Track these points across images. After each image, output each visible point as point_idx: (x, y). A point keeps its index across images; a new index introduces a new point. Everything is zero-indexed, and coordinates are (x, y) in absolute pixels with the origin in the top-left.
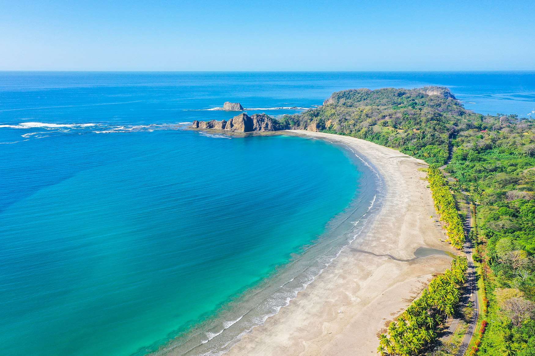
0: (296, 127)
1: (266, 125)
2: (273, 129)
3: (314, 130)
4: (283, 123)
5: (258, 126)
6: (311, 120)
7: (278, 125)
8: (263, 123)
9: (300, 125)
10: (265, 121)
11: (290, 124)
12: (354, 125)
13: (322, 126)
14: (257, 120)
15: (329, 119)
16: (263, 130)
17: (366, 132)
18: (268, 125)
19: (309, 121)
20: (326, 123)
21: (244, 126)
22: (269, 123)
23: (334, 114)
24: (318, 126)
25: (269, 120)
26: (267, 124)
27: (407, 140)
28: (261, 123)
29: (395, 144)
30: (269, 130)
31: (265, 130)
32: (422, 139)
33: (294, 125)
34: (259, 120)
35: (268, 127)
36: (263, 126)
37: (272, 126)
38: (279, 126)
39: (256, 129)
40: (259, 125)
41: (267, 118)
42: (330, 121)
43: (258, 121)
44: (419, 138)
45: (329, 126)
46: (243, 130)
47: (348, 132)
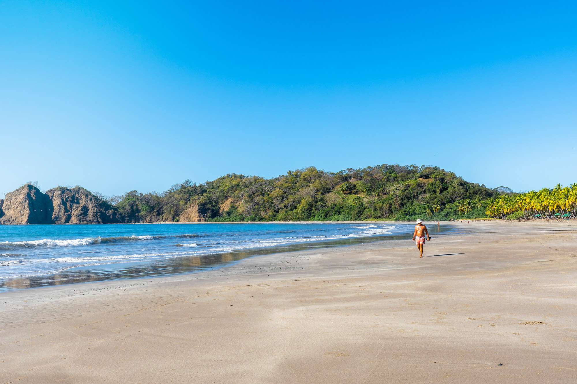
0: (153, 217)
1: (82, 210)
2: (100, 220)
3: (194, 218)
4: (123, 208)
5: (62, 213)
6: (188, 200)
7: (111, 211)
8: (75, 205)
9: (162, 214)
10: (80, 201)
11: (140, 212)
12: (283, 198)
13: (213, 211)
14: (63, 200)
15: (226, 198)
16: (75, 221)
17: (310, 205)
18: (89, 210)
19: (182, 202)
20: (221, 206)
21: (27, 211)
22: (90, 206)
23: (238, 185)
24: (203, 210)
25: (91, 200)
26: (85, 210)
27: (408, 198)
28: (71, 206)
29: (380, 209)
30: (90, 221)
31: (80, 220)
32: (441, 192)
33: (150, 212)
34: (66, 200)
35: (86, 215)
36: (76, 211)
37: (96, 213)
38: (114, 214)
39: (57, 218)
40: (67, 210)
41: (87, 196)
42: (230, 200)
43: (64, 203)
44: (435, 192)
45: (227, 209)
46: (25, 219)
47: (270, 213)
